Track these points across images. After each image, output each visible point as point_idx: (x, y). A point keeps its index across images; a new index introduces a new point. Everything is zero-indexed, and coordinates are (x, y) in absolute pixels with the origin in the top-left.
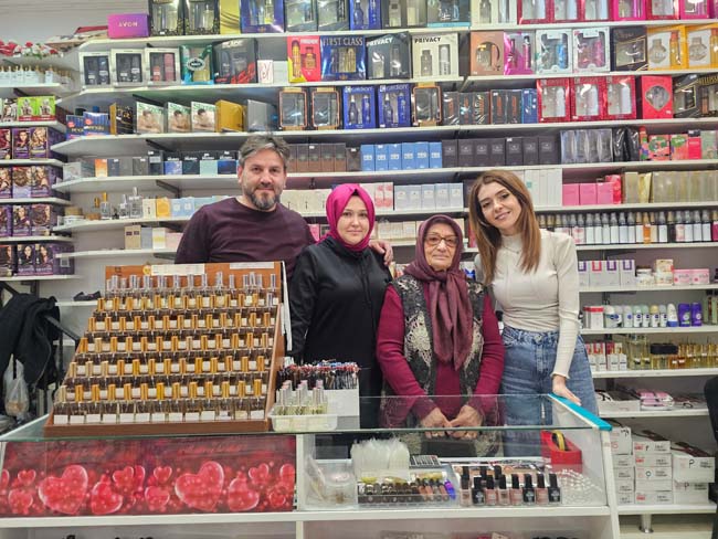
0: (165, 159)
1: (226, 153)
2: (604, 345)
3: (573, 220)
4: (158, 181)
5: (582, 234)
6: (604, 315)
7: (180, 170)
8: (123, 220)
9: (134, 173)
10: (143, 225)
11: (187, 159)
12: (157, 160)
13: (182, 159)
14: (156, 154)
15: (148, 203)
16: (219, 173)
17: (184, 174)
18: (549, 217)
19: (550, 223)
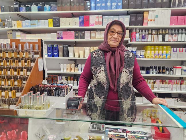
0: (20, 6)
1: (41, 3)
2: (180, 81)
3: (173, 32)
4: (17, 14)
5: (176, 37)
6: (182, 70)
7: (25, 10)
8: (6, 28)
9: (10, 11)
10: (13, 30)
11: (27, 6)
12: (17, 6)
13: (25, 6)
14: (16, 4)
15: (14, 22)
16: (38, 11)
17: (26, 11)
18: (164, 30)
19: (164, 32)
